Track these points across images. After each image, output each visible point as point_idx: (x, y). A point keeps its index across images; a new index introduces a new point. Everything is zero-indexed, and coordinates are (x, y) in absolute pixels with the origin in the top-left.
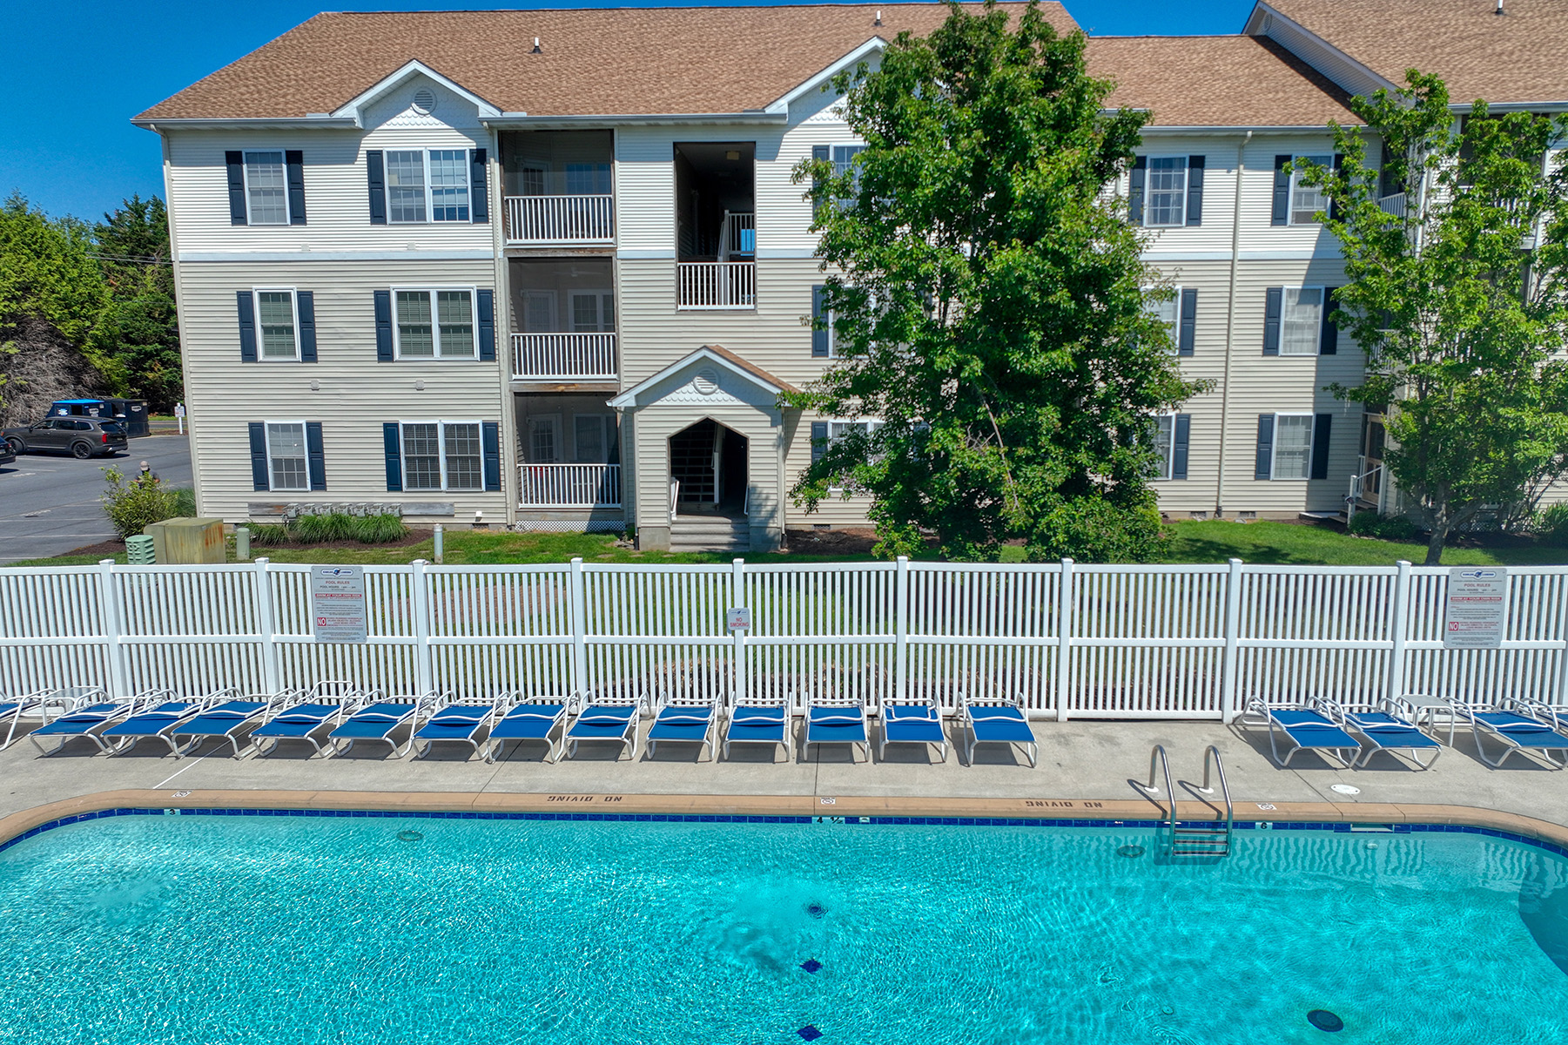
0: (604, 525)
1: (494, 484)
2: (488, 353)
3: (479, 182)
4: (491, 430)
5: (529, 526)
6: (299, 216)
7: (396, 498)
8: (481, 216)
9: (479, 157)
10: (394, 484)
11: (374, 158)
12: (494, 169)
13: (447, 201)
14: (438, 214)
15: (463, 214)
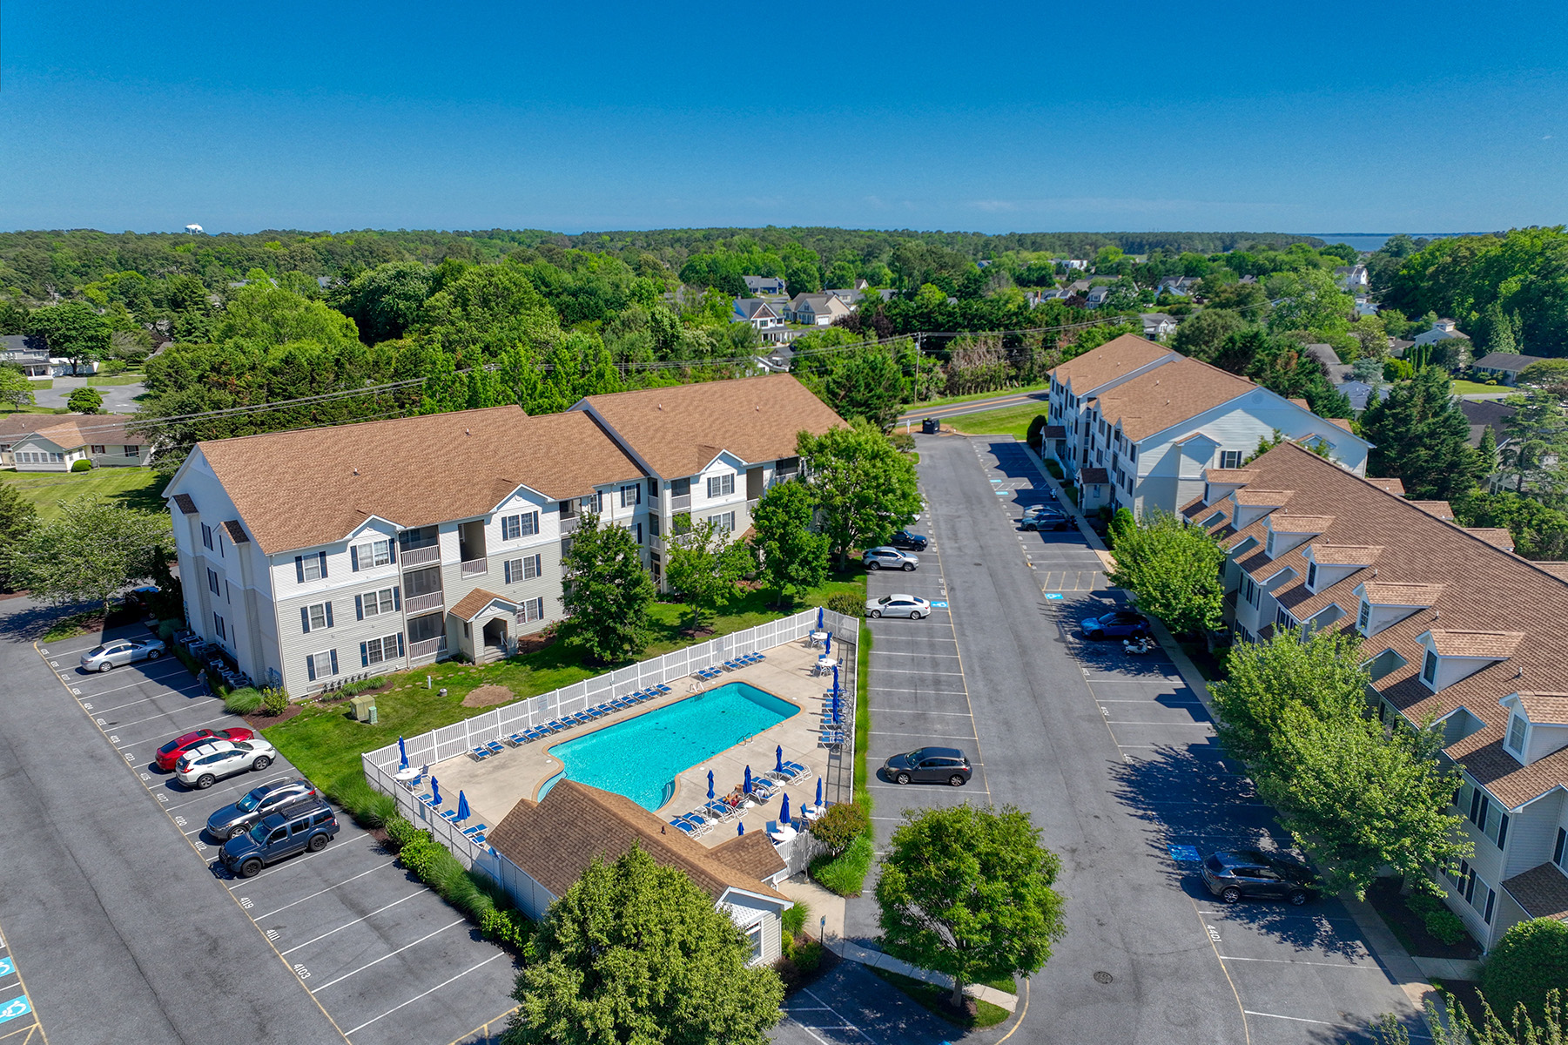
0: (441, 658)
1: (402, 654)
2: (398, 608)
3: (392, 548)
4: (400, 636)
5: (415, 666)
6: (325, 574)
7: (366, 669)
8: (393, 561)
9: (392, 541)
10: (365, 663)
11: (354, 549)
12: (397, 545)
13: (381, 558)
14: (377, 563)
15: (387, 561)
